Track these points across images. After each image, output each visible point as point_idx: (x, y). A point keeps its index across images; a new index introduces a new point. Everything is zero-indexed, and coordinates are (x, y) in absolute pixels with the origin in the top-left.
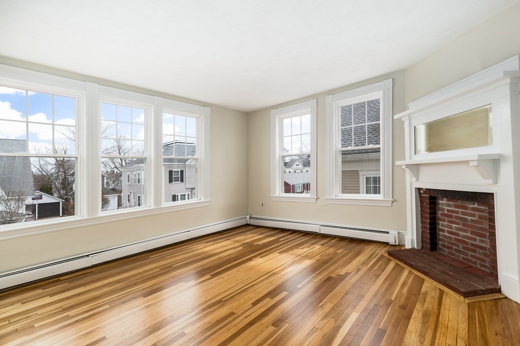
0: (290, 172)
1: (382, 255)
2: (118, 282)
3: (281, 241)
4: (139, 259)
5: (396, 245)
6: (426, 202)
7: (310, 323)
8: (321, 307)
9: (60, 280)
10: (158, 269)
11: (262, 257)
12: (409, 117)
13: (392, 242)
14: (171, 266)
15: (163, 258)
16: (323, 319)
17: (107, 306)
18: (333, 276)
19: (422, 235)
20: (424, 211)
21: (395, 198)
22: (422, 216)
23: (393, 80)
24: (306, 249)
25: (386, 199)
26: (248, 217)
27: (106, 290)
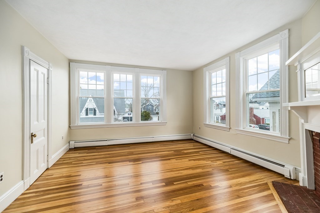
0: (263, 108)
1: (267, 183)
2: (109, 154)
3: (200, 153)
4: (126, 146)
5: (291, 179)
6: (317, 144)
7: (154, 207)
8: (172, 200)
9: (95, 148)
10: (127, 153)
11: (176, 160)
12: (299, 62)
13: (287, 175)
14: (133, 153)
15: (134, 148)
16: (164, 208)
17: (95, 163)
18: (205, 184)
19: (315, 177)
20: (316, 153)
21: (292, 136)
22: (314, 158)
23: (289, 30)
24: (210, 162)
25: (283, 136)
26: (192, 135)
27: (102, 156)
